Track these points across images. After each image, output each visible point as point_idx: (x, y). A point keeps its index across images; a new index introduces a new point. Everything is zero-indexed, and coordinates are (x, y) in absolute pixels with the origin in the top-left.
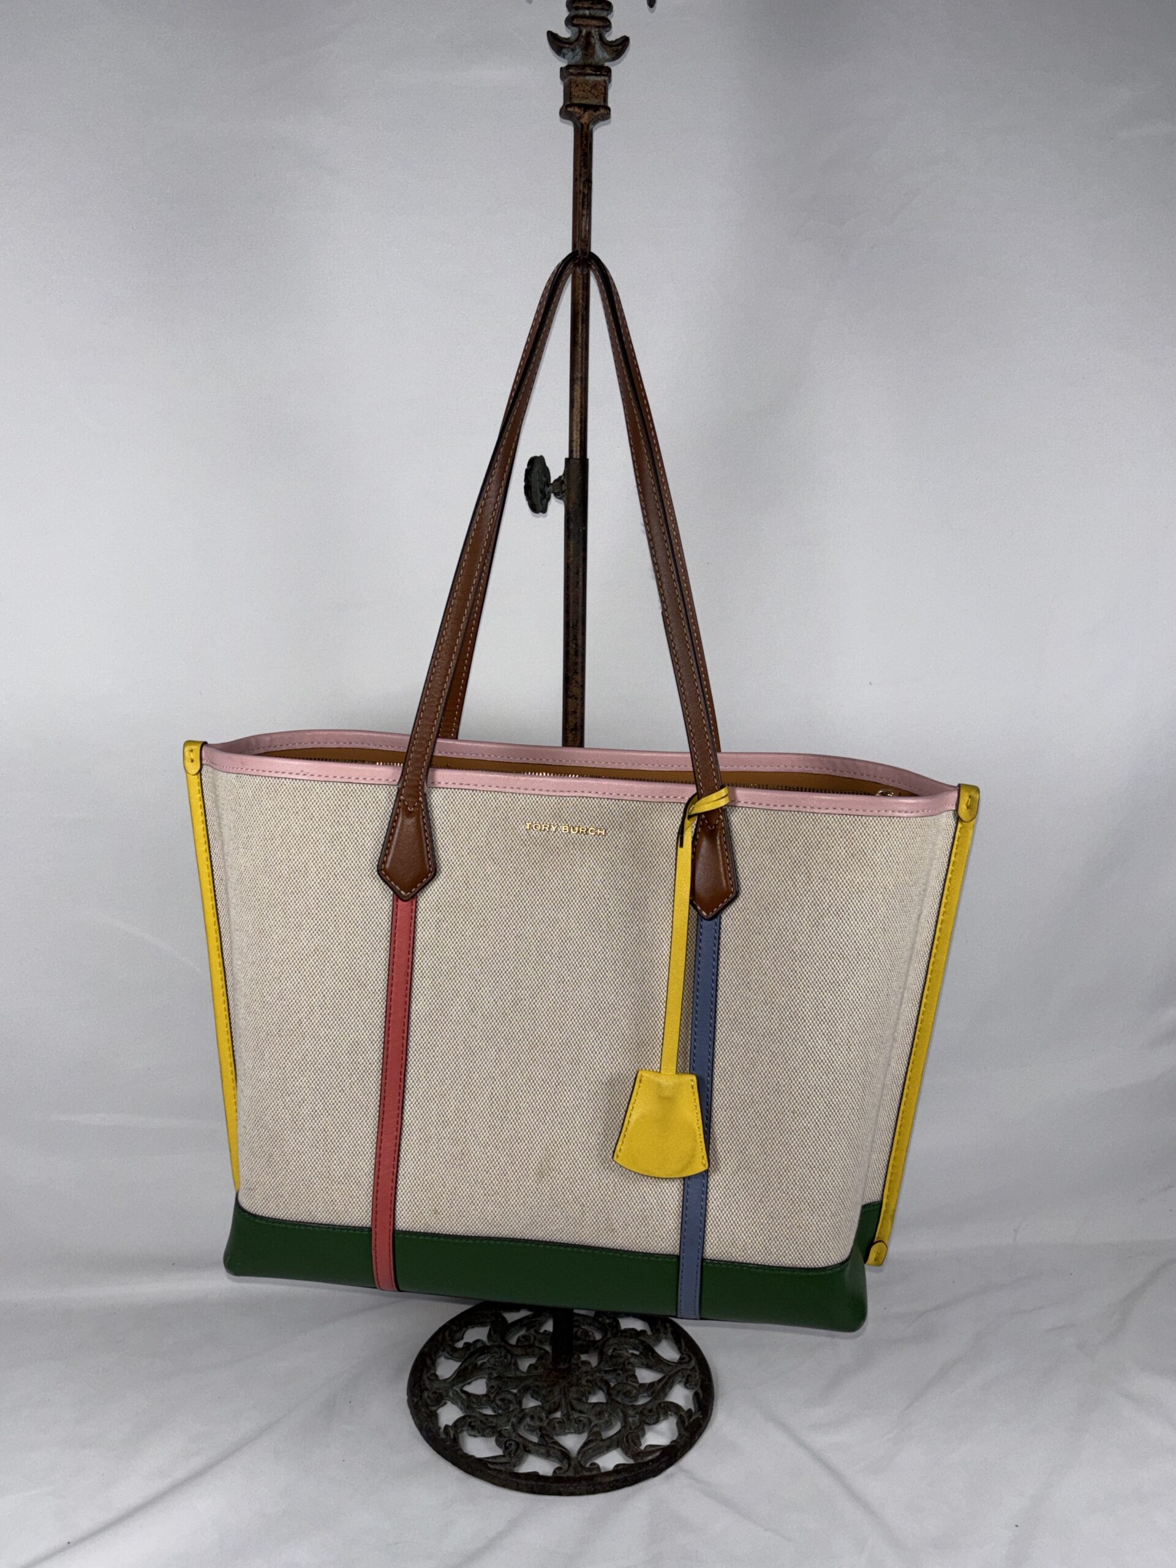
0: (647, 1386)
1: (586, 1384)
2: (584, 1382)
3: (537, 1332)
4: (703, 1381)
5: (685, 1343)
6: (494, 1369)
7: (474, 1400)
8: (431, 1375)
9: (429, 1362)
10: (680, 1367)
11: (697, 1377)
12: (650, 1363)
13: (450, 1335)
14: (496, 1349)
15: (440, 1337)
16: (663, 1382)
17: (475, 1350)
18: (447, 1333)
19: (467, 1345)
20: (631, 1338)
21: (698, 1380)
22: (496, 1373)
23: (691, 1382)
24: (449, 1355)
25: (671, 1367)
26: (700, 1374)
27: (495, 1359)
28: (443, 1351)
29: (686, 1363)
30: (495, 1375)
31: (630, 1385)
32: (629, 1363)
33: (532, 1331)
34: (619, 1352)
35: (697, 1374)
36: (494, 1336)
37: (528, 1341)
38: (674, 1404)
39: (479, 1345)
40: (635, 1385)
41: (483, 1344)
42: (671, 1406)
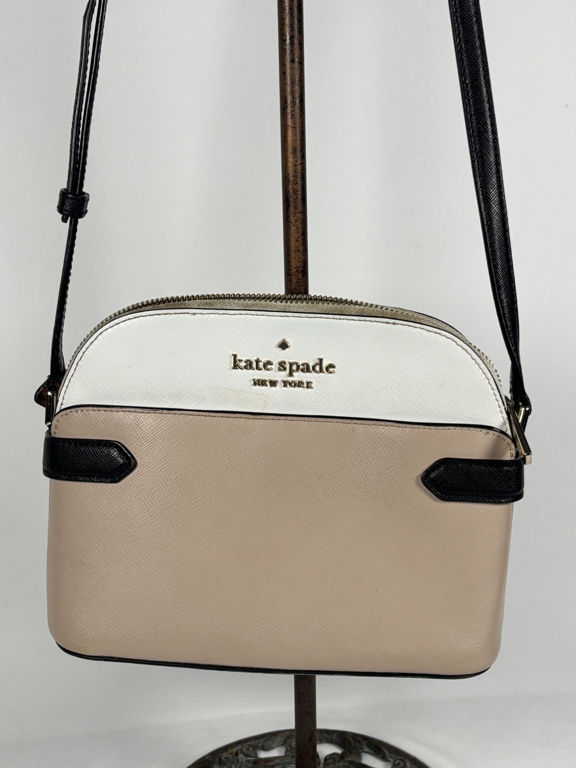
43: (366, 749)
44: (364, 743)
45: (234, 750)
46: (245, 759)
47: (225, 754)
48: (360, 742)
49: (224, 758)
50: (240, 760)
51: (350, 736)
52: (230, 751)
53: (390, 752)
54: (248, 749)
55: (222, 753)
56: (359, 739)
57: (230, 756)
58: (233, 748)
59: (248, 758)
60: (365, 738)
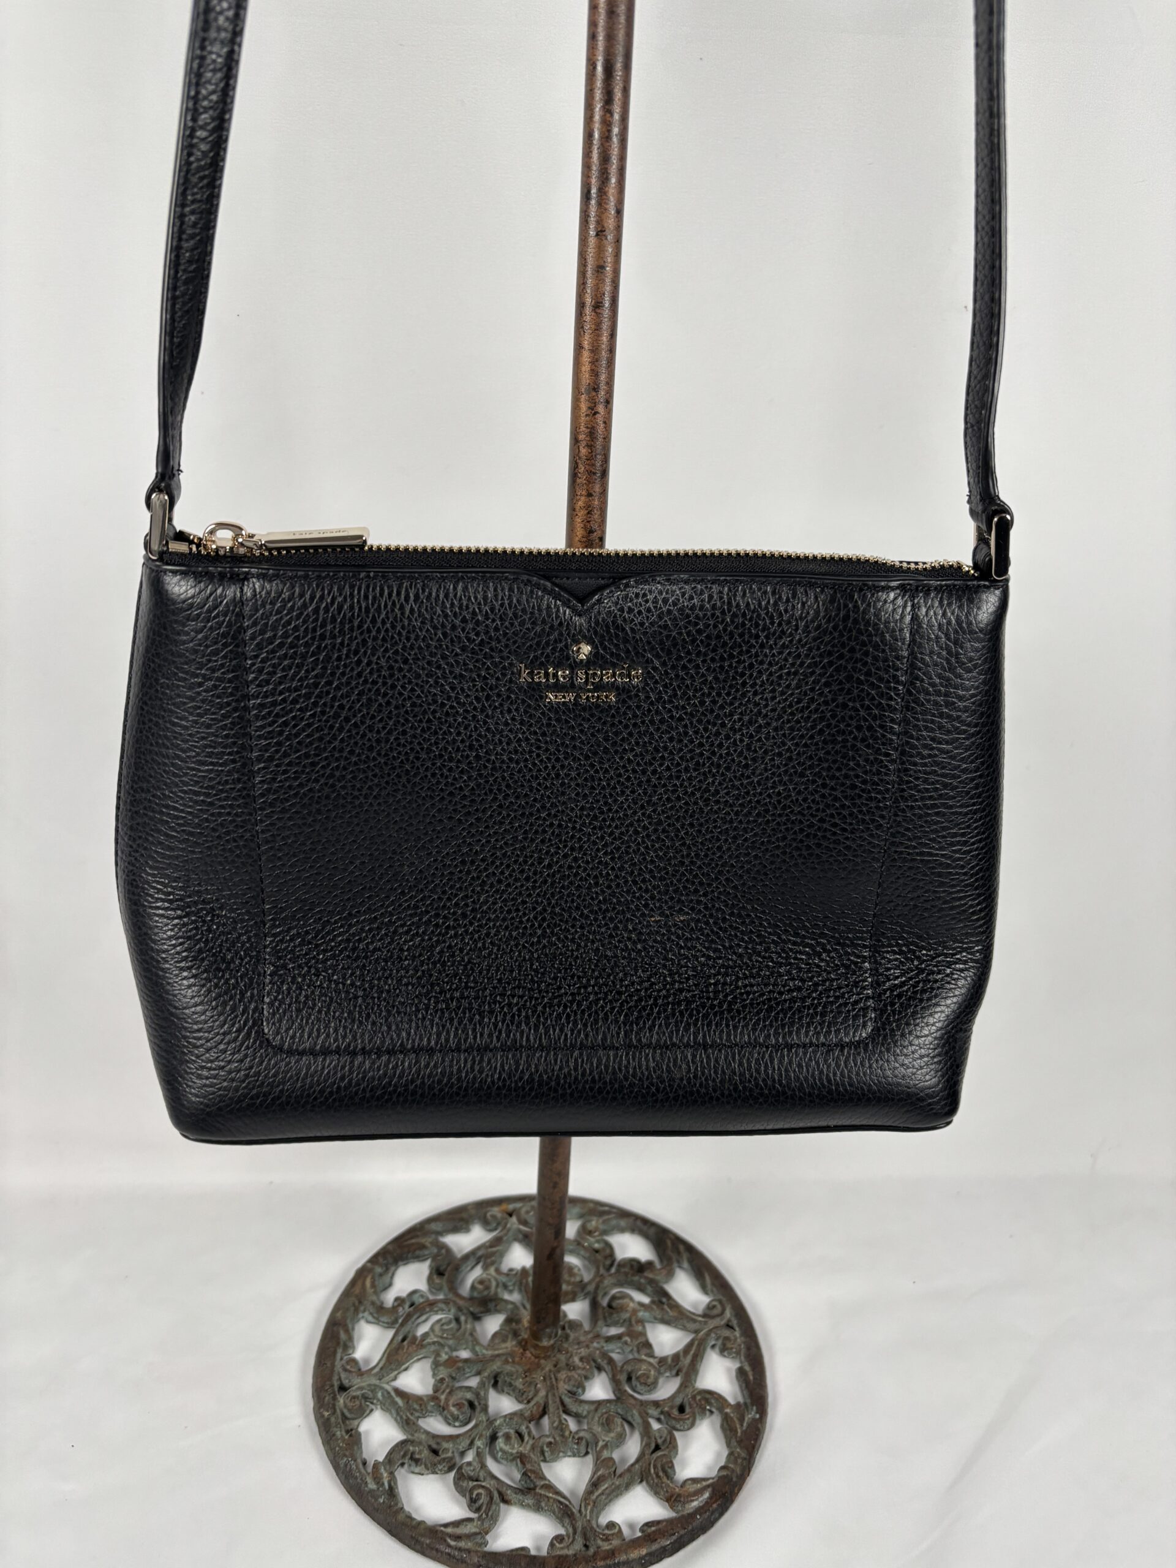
0: (669, 1360)
1: (580, 1364)
2: (576, 1359)
3: (498, 1271)
4: (748, 1349)
5: (711, 1278)
6: (442, 1346)
7: (416, 1406)
8: (348, 1360)
9: (343, 1336)
10: (712, 1323)
11: (738, 1340)
12: (666, 1317)
13: (373, 1285)
14: (442, 1306)
15: (358, 1287)
16: (692, 1352)
17: (411, 1305)
18: (368, 1283)
19: (399, 1301)
20: (633, 1275)
21: (740, 1345)
22: (446, 1353)
23: (731, 1348)
24: (374, 1317)
25: (698, 1324)
26: (742, 1335)
27: (442, 1324)
28: (364, 1311)
29: (718, 1316)
30: (443, 1356)
31: (644, 1359)
32: (638, 1320)
33: (492, 1270)
34: (621, 1300)
35: (737, 1334)
36: (437, 1280)
37: (488, 1288)
38: (711, 1393)
39: (418, 1300)
40: (651, 1360)
41: (422, 1296)
42: (708, 1396)
43: (686, 1265)
44: (685, 1256)
45: (511, 1207)
46: (516, 1226)
47: (496, 1211)
48: (681, 1251)
49: (491, 1214)
50: (509, 1225)
51: (672, 1238)
52: (504, 1206)
53: (713, 1284)
54: (528, 1212)
55: (494, 1206)
56: (681, 1248)
57: (499, 1215)
58: (510, 1203)
59: (521, 1226)
60: (690, 1249)
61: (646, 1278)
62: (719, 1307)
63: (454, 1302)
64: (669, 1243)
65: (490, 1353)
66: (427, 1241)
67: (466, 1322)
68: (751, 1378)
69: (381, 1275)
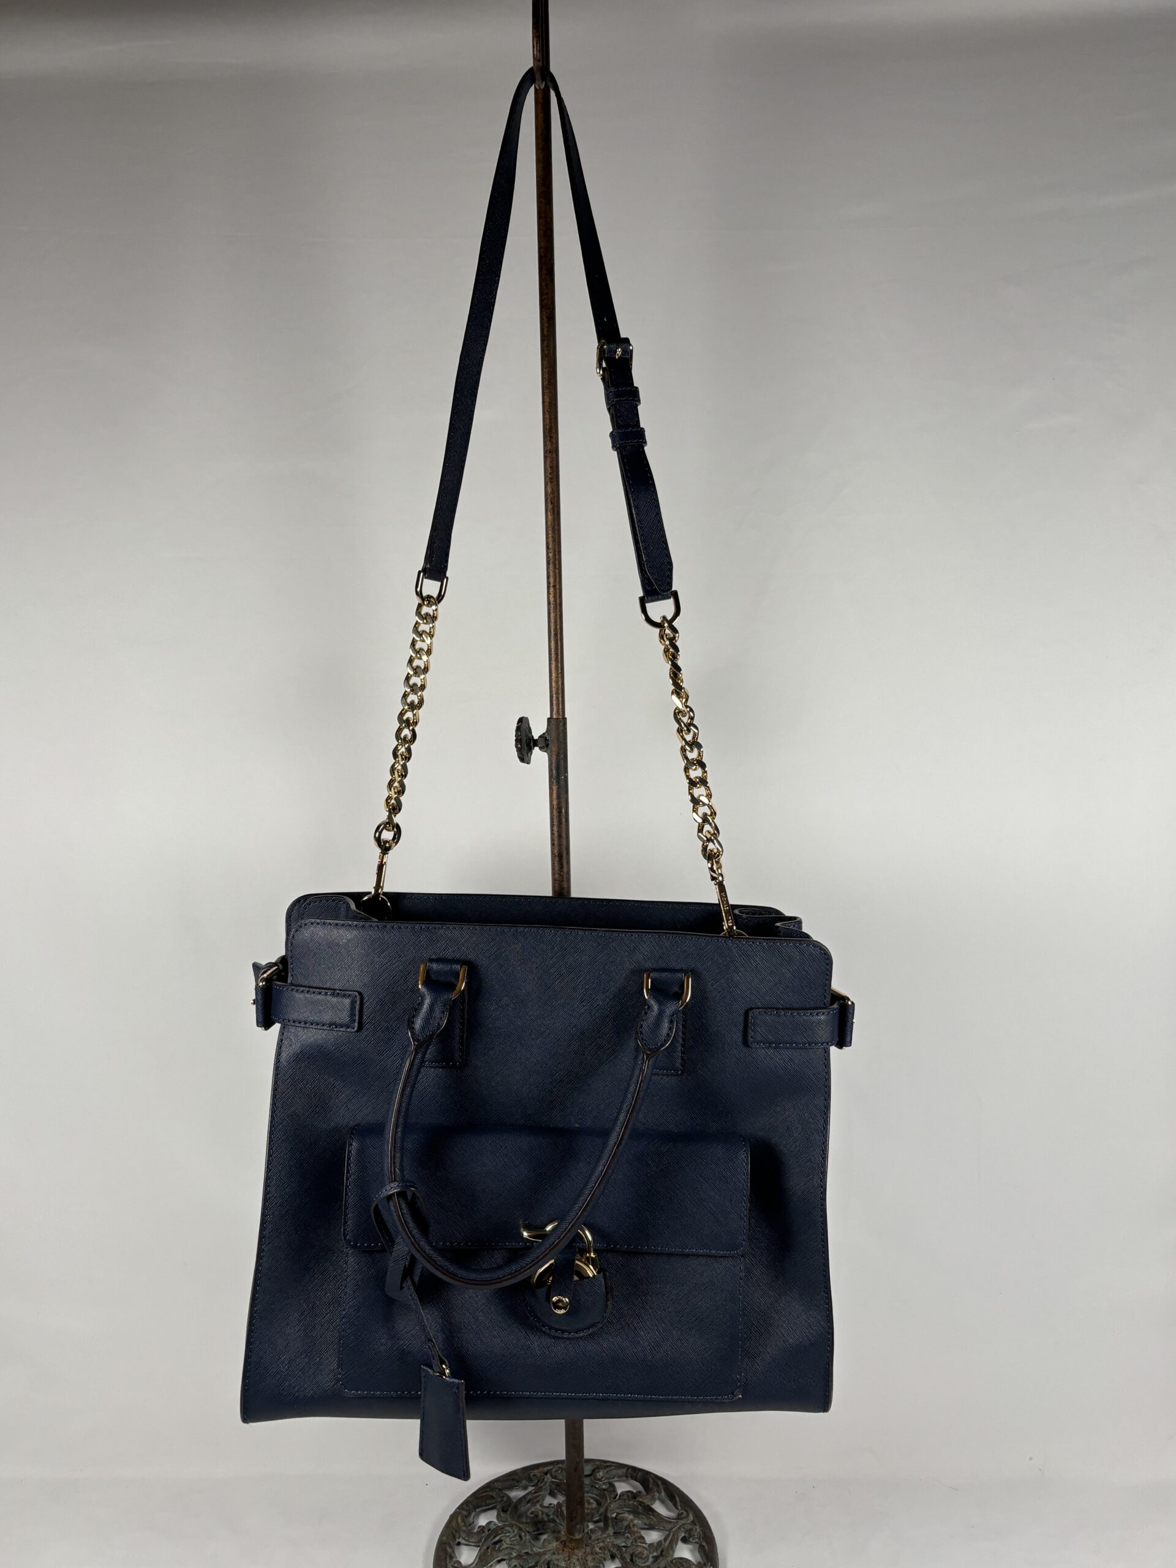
0: (656, 1544)
1: (600, 1551)
2: (597, 1549)
3: (542, 1506)
4: (704, 1533)
5: (679, 1498)
6: (513, 1549)
8: (454, 1563)
9: (449, 1550)
10: (681, 1522)
11: (698, 1530)
12: (652, 1522)
13: (463, 1521)
14: (509, 1529)
15: (454, 1524)
16: (670, 1539)
17: (489, 1532)
18: (460, 1520)
19: (482, 1528)
20: (629, 1500)
21: (699, 1533)
22: (515, 1553)
23: (694, 1535)
24: (465, 1540)
25: (672, 1524)
26: (700, 1527)
27: (511, 1538)
28: (459, 1537)
29: (685, 1518)
30: (514, 1554)
31: (640, 1546)
32: (634, 1525)
33: (538, 1506)
34: (622, 1515)
35: (698, 1527)
36: (503, 1515)
37: (537, 1516)
38: (682, 1558)
39: (492, 1527)
40: (644, 1545)
41: (495, 1524)
42: (680, 1561)
44: (661, 1487)
45: (546, 1469)
46: (550, 1480)
47: (536, 1472)
48: (658, 1486)
49: (533, 1475)
50: (545, 1480)
51: (652, 1478)
52: (541, 1469)
53: (681, 1501)
54: (557, 1471)
55: (533, 1470)
56: (659, 1483)
57: (538, 1474)
58: (544, 1467)
59: (553, 1480)
60: (665, 1483)
61: (638, 1501)
62: (685, 1513)
63: (516, 1525)
64: (651, 1480)
65: (542, 1550)
66: (494, 1494)
67: (525, 1535)
68: (707, 1548)
69: (466, 1517)
